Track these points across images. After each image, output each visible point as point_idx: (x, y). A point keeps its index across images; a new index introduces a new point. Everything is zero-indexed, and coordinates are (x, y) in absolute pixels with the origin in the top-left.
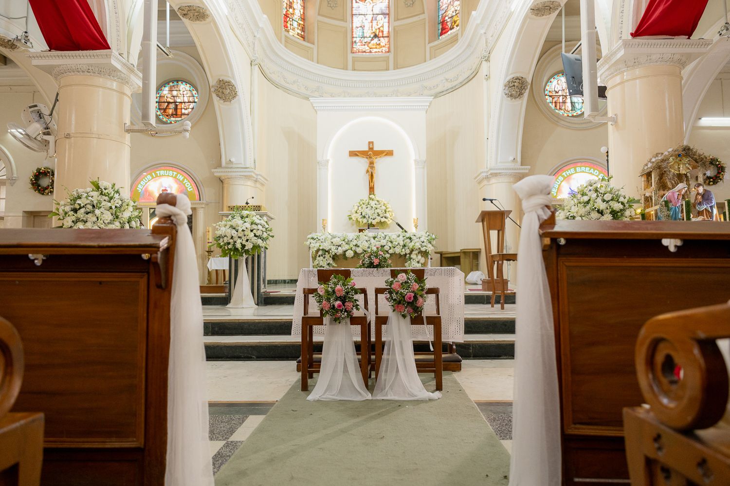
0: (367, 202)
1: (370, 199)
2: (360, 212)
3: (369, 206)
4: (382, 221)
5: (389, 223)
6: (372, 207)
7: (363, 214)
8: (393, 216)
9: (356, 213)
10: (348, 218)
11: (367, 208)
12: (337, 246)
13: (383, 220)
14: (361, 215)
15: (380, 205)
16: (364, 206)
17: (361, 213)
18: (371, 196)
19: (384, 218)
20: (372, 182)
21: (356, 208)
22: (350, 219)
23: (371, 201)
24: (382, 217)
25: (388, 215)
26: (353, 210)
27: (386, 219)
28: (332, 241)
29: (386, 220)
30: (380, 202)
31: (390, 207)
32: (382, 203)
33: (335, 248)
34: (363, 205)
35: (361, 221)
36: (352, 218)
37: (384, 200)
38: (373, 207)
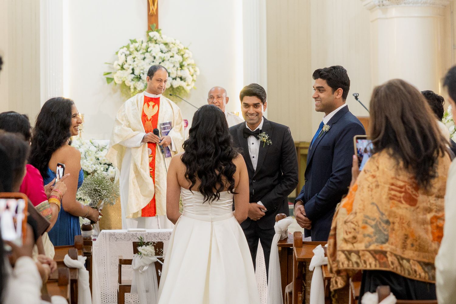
0: (144, 45)
1: (150, 40)
2: (131, 67)
3: (147, 55)
4: (175, 86)
5: (188, 89)
6: (155, 58)
7: (137, 72)
8: (198, 73)
9: (122, 68)
10: (104, 78)
11: (144, 59)
12: (105, 164)
13: (177, 83)
14: (133, 73)
15: (170, 54)
16: (139, 56)
17: (133, 70)
18: (152, 34)
19: (178, 79)
20: (154, 4)
21: (122, 59)
22: (110, 80)
23: (152, 45)
24: (175, 79)
25: (185, 73)
26: (116, 63)
27: (182, 82)
28: (98, 156)
29: (183, 84)
30: (171, 46)
31: (191, 56)
32: (174, 50)
33: (102, 169)
34: (135, 54)
35: (132, 87)
36: (112, 79)
37: (178, 42)
38: (157, 57)
